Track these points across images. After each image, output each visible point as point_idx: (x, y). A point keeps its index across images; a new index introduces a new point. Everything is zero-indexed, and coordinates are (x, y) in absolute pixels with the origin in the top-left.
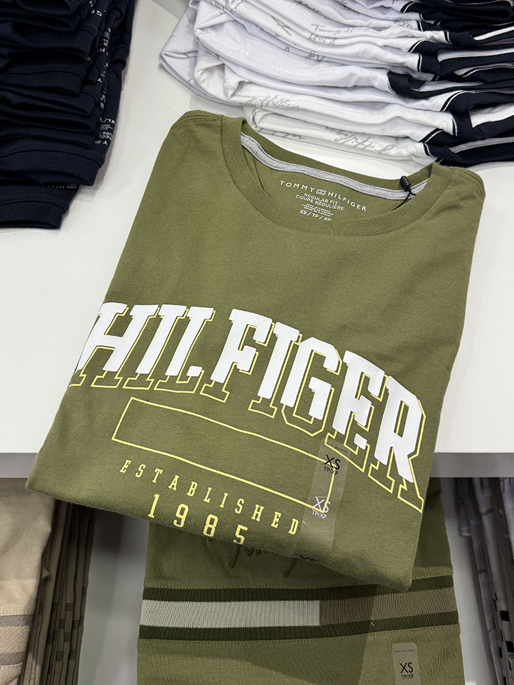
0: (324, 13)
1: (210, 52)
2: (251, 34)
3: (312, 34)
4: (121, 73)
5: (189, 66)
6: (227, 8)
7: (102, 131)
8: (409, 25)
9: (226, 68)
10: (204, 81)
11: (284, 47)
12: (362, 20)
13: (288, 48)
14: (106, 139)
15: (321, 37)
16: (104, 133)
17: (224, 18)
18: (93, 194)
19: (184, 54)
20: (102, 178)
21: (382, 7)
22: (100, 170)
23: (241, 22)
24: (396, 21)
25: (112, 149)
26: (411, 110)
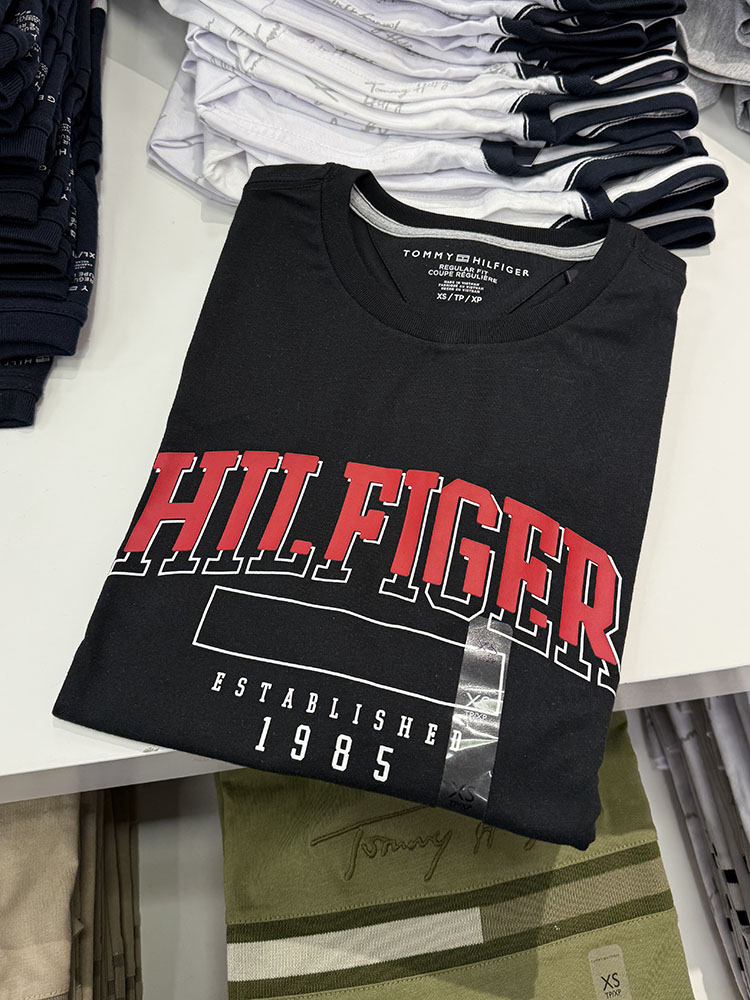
0: (380, 63)
1: (221, 136)
2: (278, 104)
3: (368, 96)
4: (94, 181)
5: (193, 158)
6: (239, 70)
7: (77, 271)
8: (504, 70)
9: (248, 157)
10: (218, 180)
11: (329, 119)
12: (437, 68)
13: (335, 119)
14: (85, 283)
15: (380, 100)
16: (82, 274)
17: (236, 84)
18: (76, 366)
19: (183, 141)
20: (86, 341)
21: (463, 47)
22: (82, 329)
23: (261, 88)
24: (485, 65)
25: (95, 296)
26: (521, 194)
